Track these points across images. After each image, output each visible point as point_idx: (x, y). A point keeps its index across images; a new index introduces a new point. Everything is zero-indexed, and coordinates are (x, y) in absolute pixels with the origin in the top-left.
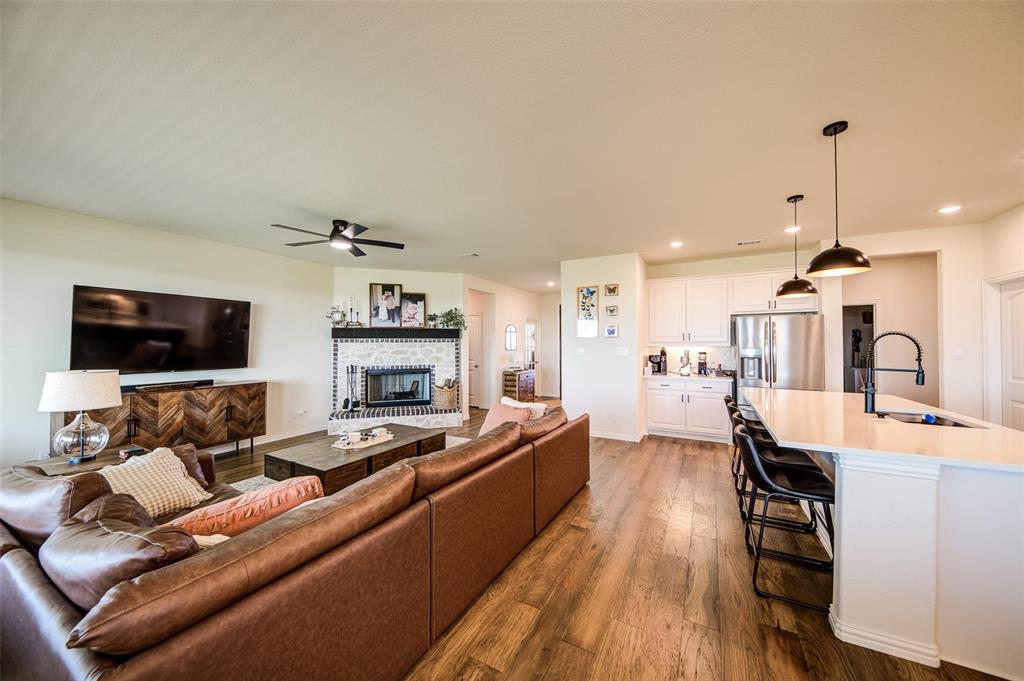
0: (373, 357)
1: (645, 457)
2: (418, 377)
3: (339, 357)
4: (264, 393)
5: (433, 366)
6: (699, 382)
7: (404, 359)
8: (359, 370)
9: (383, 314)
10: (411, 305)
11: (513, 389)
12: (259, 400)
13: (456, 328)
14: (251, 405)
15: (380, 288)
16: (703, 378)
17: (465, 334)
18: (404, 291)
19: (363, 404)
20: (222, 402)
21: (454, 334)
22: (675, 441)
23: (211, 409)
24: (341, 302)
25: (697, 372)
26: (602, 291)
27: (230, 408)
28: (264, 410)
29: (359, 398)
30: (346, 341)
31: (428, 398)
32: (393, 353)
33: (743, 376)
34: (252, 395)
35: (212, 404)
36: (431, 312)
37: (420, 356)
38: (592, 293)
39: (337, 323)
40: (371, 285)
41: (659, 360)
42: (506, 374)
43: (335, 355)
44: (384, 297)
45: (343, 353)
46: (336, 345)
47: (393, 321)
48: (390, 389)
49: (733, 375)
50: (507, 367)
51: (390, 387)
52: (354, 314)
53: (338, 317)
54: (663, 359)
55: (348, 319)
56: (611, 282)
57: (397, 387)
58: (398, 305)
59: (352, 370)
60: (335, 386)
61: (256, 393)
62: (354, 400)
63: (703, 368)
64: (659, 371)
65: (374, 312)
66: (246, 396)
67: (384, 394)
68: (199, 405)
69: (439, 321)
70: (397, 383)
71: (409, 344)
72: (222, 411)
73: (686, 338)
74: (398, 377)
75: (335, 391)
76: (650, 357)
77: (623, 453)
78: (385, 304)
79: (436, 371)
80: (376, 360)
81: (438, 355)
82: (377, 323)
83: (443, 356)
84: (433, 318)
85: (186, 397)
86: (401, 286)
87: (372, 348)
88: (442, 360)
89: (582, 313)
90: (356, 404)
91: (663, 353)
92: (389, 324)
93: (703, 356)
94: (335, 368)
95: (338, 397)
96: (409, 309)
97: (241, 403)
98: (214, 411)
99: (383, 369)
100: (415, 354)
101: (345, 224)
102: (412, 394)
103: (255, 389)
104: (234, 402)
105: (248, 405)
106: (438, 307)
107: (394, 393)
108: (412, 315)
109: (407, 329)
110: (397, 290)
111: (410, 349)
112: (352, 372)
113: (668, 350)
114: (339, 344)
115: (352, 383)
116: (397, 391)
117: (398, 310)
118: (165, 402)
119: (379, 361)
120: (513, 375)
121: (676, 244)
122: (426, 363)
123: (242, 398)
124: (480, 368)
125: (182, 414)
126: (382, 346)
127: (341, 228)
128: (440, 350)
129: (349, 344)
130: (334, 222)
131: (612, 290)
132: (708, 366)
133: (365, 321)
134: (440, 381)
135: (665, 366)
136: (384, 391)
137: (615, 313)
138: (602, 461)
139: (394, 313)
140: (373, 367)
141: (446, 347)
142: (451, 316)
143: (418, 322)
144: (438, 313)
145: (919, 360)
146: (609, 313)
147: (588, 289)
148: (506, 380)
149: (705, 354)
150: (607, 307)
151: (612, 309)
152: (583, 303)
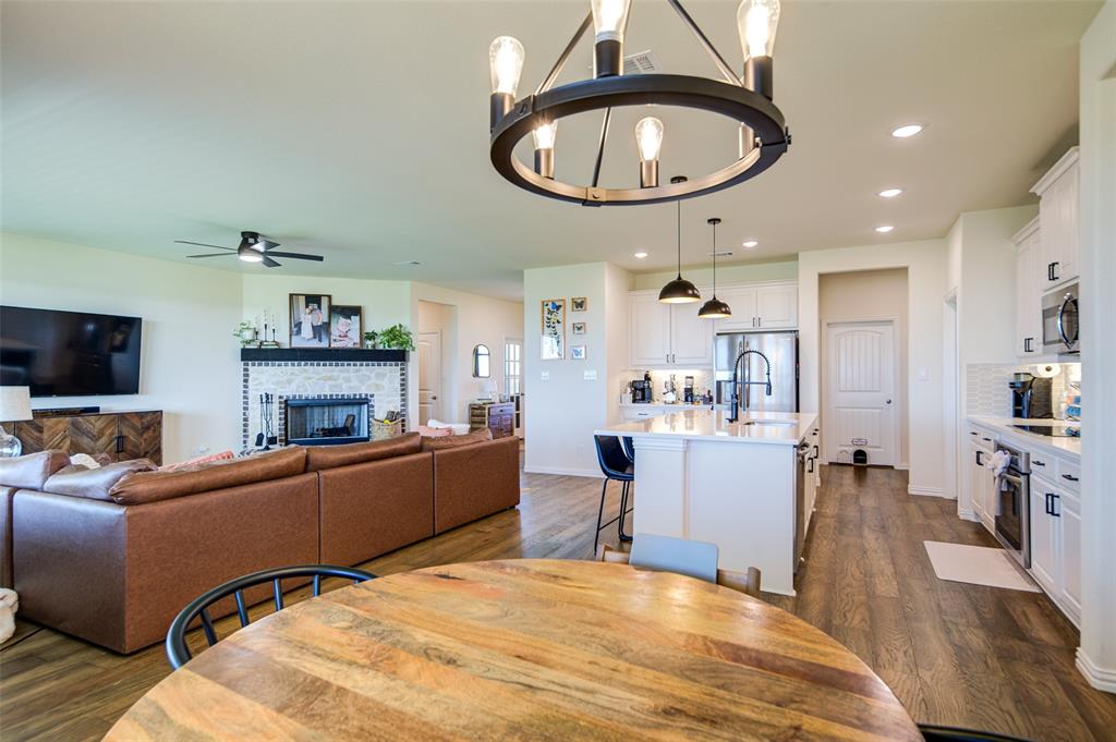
0: (294, 385)
2: (354, 410)
3: (250, 383)
4: (160, 423)
5: (372, 396)
7: (335, 386)
8: (276, 400)
9: (307, 331)
10: (342, 320)
11: (482, 426)
12: (154, 431)
13: (401, 348)
14: (145, 436)
15: (302, 300)
16: (689, 406)
17: (413, 356)
18: (335, 303)
19: (281, 441)
20: (112, 431)
21: (399, 356)
23: (99, 438)
24: (253, 316)
25: (683, 399)
26: (569, 305)
27: (121, 438)
28: (160, 442)
29: (276, 433)
30: (260, 365)
31: (366, 435)
32: (319, 379)
34: (146, 424)
35: (101, 433)
36: (369, 329)
37: (355, 383)
38: (558, 308)
39: (248, 342)
40: (291, 295)
41: (641, 386)
42: (473, 408)
43: (246, 381)
44: (308, 310)
45: (256, 379)
46: (246, 370)
47: (320, 340)
48: (317, 424)
50: (475, 398)
51: (316, 422)
52: (270, 331)
53: (248, 335)
54: (648, 385)
55: (262, 337)
56: (578, 295)
57: (326, 422)
58: (326, 320)
59: (268, 398)
60: (246, 420)
61: (152, 423)
62: (270, 435)
63: (689, 395)
64: (643, 399)
65: (295, 330)
66: (139, 425)
67: (309, 432)
68: (87, 433)
69: (378, 340)
70: (326, 417)
71: (340, 367)
72: (111, 442)
73: (671, 360)
74: (326, 409)
75: (245, 425)
76: (630, 382)
78: (308, 320)
79: (375, 402)
80: (298, 387)
81: (378, 382)
82: (298, 343)
83: (385, 383)
84: (372, 336)
85: (73, 424)
86: (330, 297)
87: (292, 374)
88: (383, 387)
89: (547, 330)
90: (272, 441)
91: (647, 378)
92: (315, 344)
93: (690, 380)
94: (245, 397)
95: (250, 433)
96: (340, 325)
97: (134, 433)
98: (103, 440)
99: (306, 399)
100: (348, 380)
101: (255, 236)
102: (346, 430)
103: (149, 418)
104: (125, 432)
105: (141, 435)
106: (377, 322)
107: (323, 429)
108: (346, 334)
109: (337, 350)
110: (325, 302)
111: (342, 375)
112: (267, 402)
113: (654, 374)
114: (250, 367)
115: (267, 416)
116: (326, 427)
117: (327, 326)
118: (51, 428)
119: (301, 389)
120: (481, 408)
121: (641, 255)
122: (363, 391)
123: (134, 427)
124: (439, 400)
125: (68, 442)
126: (305, 371)
127: (251, 240)
128: (379, 376)
129: (263, 368)
130: (243, 234)
131: (579, 305)
132: (695, 392)
133: (284, 340)
134: (380, 414)
135: (650, 393)
136: (308, 427)
137: (582, 331)
139: (321, 330)
140: (294, 397)
141: (390, 371)
142: (393, 334)
143: (352, 342)
144: (378, 331)
146: (576, 331)
147: (553, 303)
148: (473, 416)
149: (691, 378)
150: (574, 324)
151: (579, 326)
152: (548, 319)
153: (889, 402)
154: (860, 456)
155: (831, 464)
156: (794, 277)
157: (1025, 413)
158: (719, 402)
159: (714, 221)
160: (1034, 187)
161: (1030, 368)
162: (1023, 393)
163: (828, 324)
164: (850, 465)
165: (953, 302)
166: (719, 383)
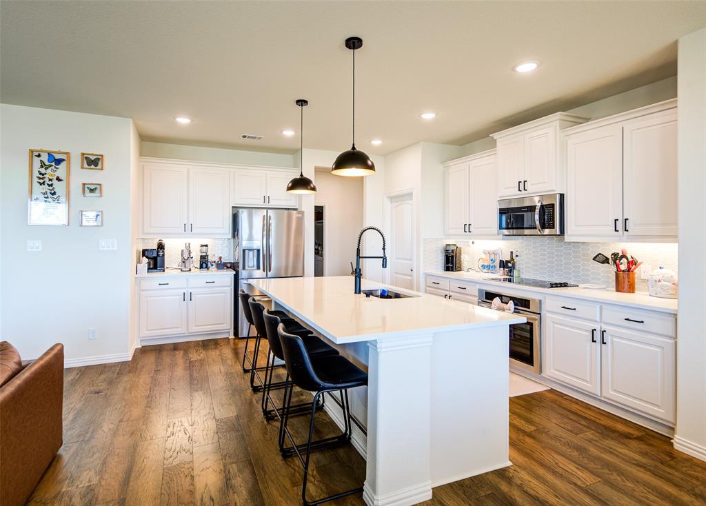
1: (144, 379)
6: (199, 278)
16: (204, 272)
22: (176, 347)
25: (198, 266)
26: (76, 161)
33: (244, 268)
38: (59, 162)
41: (155, 255)
49: (234, 266)
54: (161, 253)
56: (93, 150)
63: (204, 262)
64: (155, 267)
73: (188, 229)
76: (144, 251)
77: (111, 383)
89: (38, 189)
91: (160, 246)
93: (205, 248)
113: (166, 242)
121: (183, 120)
131: (93, 162)
132: (210, 259)
135: (163, 262)
137: (97, 194)
138: (79, 406)
145: (384, 249)
146: (87, 193)
149: (206, 246)
150: (84, 184)
151: (92, 187)
152: (40, 174)
157: (454, 268)
162: (452, 257)
166: (245, 252)
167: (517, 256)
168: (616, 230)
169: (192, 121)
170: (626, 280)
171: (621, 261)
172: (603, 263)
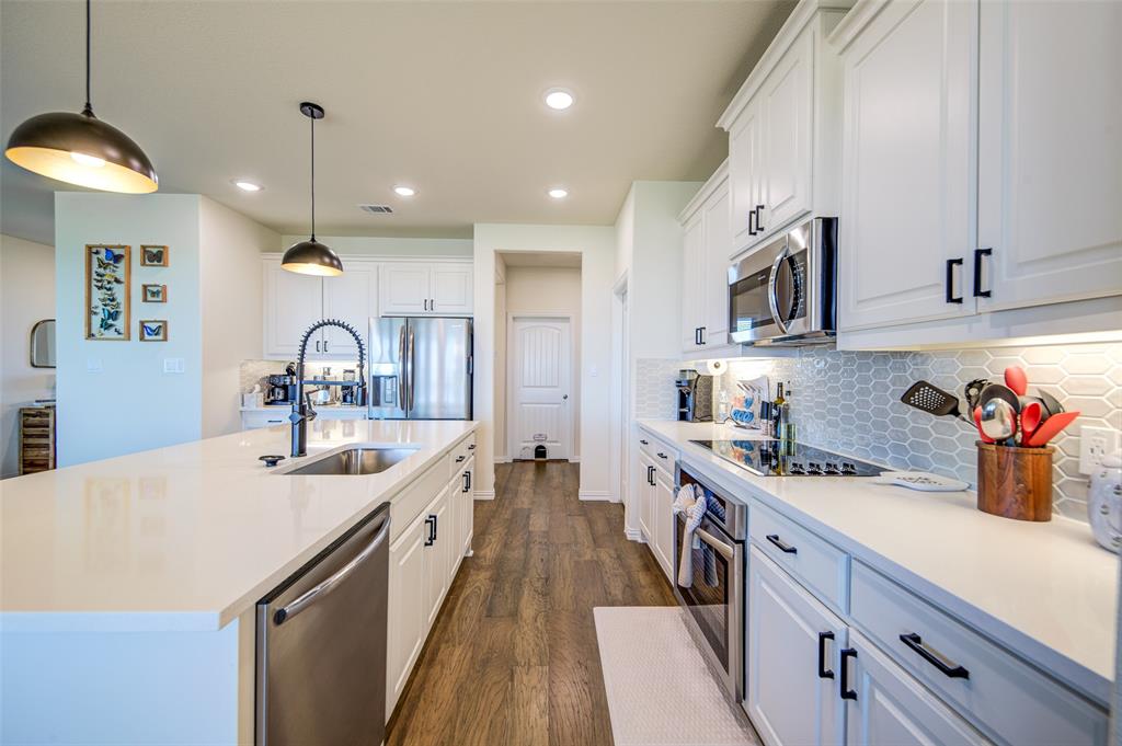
11: (43, 441)
25: (342, 398)
26: (137, 255)
38: (117, 258)
50: (27, 399)
56: (154, 241)
63: (347, 394)
64: (286, 399)
73: (322, 349)
91: (291, 372)
93: (350, 374)
120: (40, 414)
131: (155, 256)
137: (159, 298)
146: (149, 298)
147: (108, 250)
148: (26, 426)
150: (145, 287)
151: (155, 289)
152: (98, 275)
153: (565, 397)
154: (540, 452)
155: (515, 461)
156: (469, 253)
157: (690, 416)
158: (377, 403)
159: (312, 109)
160: (720, 121)
161: (696, 365)
162: (688, 394)
163: (514, 318)
164: (532, 461)
165: (622, 292)
166: (377, 379)
167: (789, 393)
168: (950, 299)
169: (262, 188)
170: (1010, 474)
171: (990, 408)
172: (937, 411)
